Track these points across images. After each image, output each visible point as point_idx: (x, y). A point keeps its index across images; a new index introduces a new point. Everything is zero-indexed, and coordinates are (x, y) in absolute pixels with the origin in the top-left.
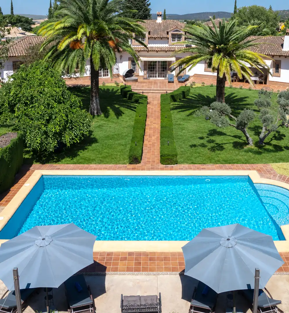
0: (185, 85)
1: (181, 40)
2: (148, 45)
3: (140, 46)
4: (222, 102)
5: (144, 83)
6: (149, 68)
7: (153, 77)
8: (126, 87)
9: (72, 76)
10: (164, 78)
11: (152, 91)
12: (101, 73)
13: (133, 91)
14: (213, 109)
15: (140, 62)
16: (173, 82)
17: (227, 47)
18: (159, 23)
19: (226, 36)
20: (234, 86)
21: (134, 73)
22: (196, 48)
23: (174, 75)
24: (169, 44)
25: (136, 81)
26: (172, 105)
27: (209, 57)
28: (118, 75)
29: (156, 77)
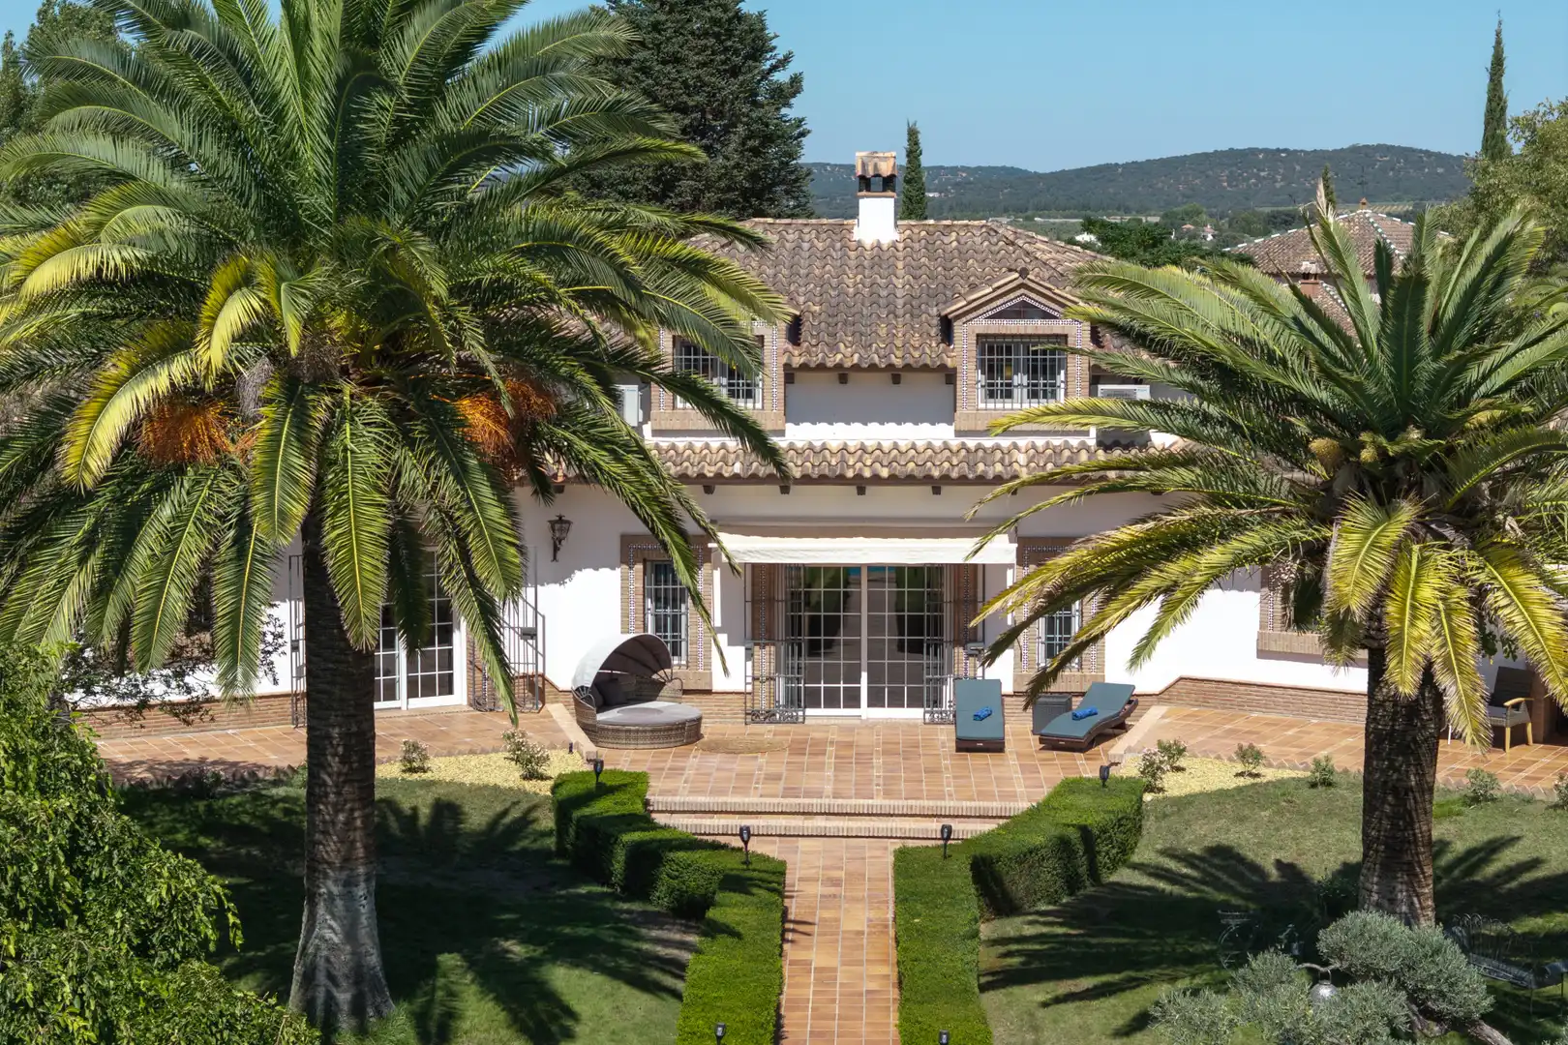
0: (1097, 774)
1: (1061, 393)
2: (781, 433)
3: (715, 442)
4: (1410, 920)
5: (758, 749)
6: (794, 626)
7: (827, 706)
8: (603, 791)
9: (157, 688)
10: (917, 713)
11: (820, 823)
12: (390, 670)
13: (660, 819)
14: (1340, 979)
15: (717, 574)
16: (996, 746)
17: (1450, 450)
18: (879, 246)
19: (1436, 356)
20: (1509, 783)
21: (669, 666)
22: (1187, 461)
23: (1008, 688)
24: (964, 427)
25: (688, 733)
26: (995, 942)
27: (1299, 531)
28: (537, 688)
29: (853, 700)
